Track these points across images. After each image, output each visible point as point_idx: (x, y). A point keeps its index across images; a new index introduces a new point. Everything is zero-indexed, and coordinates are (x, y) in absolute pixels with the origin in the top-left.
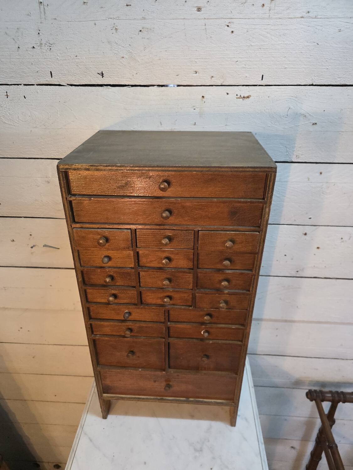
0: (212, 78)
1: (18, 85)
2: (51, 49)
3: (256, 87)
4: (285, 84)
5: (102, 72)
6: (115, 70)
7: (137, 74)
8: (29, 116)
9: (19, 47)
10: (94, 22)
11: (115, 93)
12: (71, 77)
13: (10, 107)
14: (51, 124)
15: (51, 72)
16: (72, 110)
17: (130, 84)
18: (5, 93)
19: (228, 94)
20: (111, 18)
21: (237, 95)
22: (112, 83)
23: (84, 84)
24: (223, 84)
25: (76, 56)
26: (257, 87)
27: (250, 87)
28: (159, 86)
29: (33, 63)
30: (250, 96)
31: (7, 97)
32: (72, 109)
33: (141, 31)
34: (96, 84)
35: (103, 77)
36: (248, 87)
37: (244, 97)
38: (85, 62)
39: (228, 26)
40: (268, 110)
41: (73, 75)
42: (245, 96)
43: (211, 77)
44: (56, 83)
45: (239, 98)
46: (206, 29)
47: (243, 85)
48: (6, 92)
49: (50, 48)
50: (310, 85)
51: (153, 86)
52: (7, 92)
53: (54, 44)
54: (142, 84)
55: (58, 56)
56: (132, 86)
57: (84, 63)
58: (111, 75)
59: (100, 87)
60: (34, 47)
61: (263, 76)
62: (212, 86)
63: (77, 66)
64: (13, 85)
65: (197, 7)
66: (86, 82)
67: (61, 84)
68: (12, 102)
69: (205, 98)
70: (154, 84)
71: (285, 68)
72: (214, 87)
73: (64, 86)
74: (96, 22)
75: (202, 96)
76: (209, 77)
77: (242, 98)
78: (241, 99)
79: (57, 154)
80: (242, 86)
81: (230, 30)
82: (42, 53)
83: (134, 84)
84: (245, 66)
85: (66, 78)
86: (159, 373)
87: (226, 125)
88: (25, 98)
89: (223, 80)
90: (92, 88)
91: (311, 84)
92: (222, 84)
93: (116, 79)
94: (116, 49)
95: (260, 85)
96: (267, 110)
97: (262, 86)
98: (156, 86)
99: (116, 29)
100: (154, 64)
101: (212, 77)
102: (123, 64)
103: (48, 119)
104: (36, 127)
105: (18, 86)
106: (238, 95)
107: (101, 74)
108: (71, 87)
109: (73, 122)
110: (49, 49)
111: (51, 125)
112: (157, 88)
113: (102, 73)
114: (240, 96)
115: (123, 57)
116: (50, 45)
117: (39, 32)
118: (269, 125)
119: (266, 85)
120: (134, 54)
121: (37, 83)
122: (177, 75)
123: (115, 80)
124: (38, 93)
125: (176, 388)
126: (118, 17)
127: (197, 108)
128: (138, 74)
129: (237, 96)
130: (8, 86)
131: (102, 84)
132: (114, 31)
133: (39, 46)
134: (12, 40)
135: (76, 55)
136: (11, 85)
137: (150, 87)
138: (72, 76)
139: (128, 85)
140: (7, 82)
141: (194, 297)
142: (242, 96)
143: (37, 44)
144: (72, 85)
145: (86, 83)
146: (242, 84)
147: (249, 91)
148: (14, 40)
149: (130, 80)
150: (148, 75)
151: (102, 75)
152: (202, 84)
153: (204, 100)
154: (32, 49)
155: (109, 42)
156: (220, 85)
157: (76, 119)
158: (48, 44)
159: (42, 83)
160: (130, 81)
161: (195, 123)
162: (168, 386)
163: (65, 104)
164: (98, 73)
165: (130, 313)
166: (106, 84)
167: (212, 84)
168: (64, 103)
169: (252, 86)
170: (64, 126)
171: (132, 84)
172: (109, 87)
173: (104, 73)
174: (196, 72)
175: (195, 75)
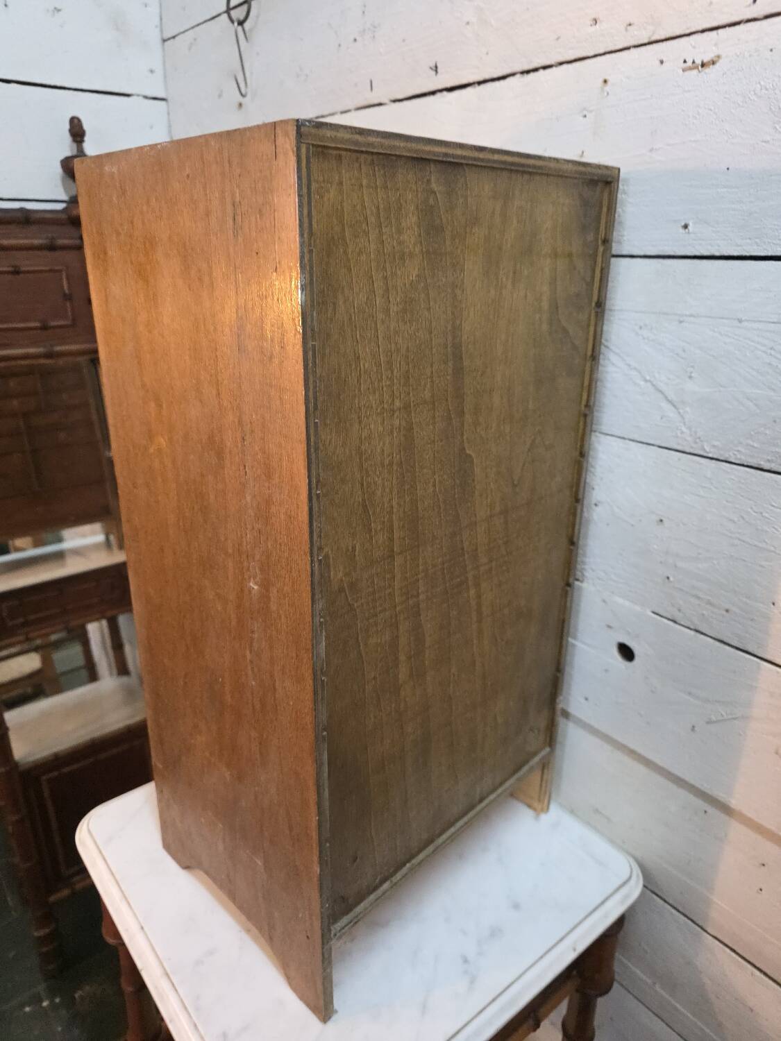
0: (629, 28)
1: (334, 114)
2: (374, 36)
3: (737, 27)
5: (436, 64)
12: (395, 84)
15: (371, 82)
17: (475, 80)
19: (662, 62)
21: (685, 62)
22: (449, 85)
24: (654, 38)
26: (742, 27)
27: (720, 31)
28: (523, 72)
30: (719, 57)
34: (426, 91)
35: (436, 71)
36: (714, 33)
37: (703, 65)
38: (414, 49)
40: (767, 89)
42: (705, 61)
43: (625, 25)
44: (376, 101)
45: (690, 69)
47: (703, 31)
49: (374, 34)
51: (513, 74)
53: (378, 25)
54: (495, 76)
55: (382, 47)
56: (480, 83)
57: (411, 52)
58: (448, 68)
59: (432, 98)
60: (355, 40)
62: (628, 48)
63: (403, 61)
66: (413, 91)
67: (381, 103)
69: (609, 83)
70: (514, 70)
72: (632, 50)
73: (384, 105)
75: (602, 80)
76: (623, 27)
77: (697, 68)
78: (695, 72)
80: (700, 34)
82: (364, 47)
83: (481, 79)
85: (388, 89)
87: (651, 150)
89: (652, 28)
92: (650, 38)
93: (456, 73)
95: (749, 21)
96: (764, 91)
97: (755, 20)
98: (518, 76)
101: (630, 25)
102: (466, 38)
106: (687, 60)
107: (434, 69)
108: (395, 104)
112: (522, 79)
113: (435, 66)
114: (694, 62)
115: (468, 23)
116: (375, 29)
117: (364, 9)
118: (768, 138)
119: (767, 17)
120: (486, 12)
121: (355, 107)
122: (558, 39)
123: (454, 76)
127: (591, 112)
128: (491, 53)
129: (685, 65)
131: (435, 88)
133: (361, 36)
134: (334, 34)
139: (473, 83)
142: (698, 62)
143: (360, 32)
144: (395, 101)
145: (414, 93)
146: (700, 28)
147: (716, 45)
148: (337, 34)
149: (477, 71)
150: (507, 53)
153: (607, 88)
154: (353, 44)
156: (646, 41)
158: (371, 30)
159: (360, 105)
160: (477, 74)
161: (583, 152)
164: (430, 68)
166: (440, 87)
167: (629, 45)
169: (727, 28)
171: (478, 80)
172: (445, 93)
173: (438, 65)
174: (595, 21)
175: (593, 29)
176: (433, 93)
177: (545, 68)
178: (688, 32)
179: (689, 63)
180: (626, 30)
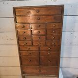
86: (37, 67)
125: (42, 72)
141: (46, 43)
162: (40, 71)
165: (30, 49)
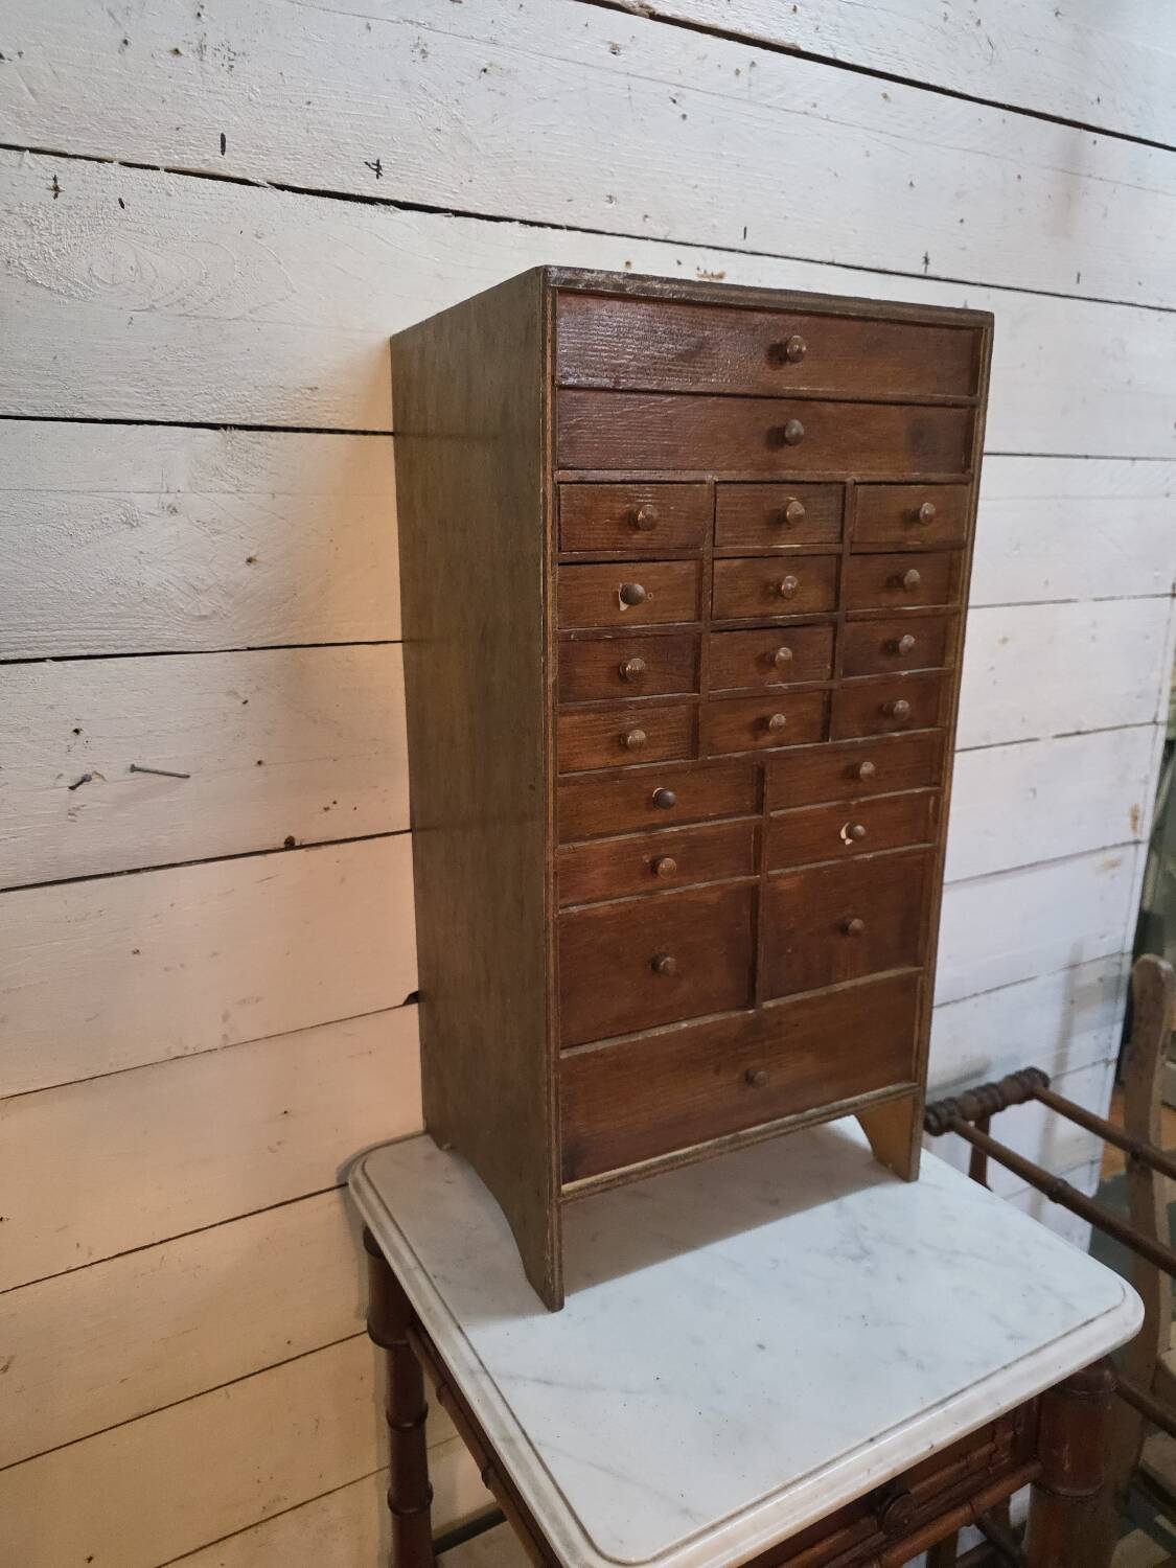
0: (647, 220)
1: (100, 161)
2: (232, 67)
3: (734, 254)
4: (787, 255)
5: (378, 161)
6: (416, 161)
7: (470, 181)
8: (132, 268)
9: (126, 42)
10: (365, 21)
11: (411, 228)
12: (286, 161)
13: (63, 231)
14: (207, 301)
15: (223, 137)
16: (280, 263)
17: (451, 208)
18: (48, 179)
19: (679, 263)
20: (411, 22)
21: (698, 269)
22: (402, 199)
23: (321, 188)
24: (669, 238)
25: (309, 103)
27: (722, 252)
28: (522, 222)
29: (168, 100)
30: (724, 274)
31: (56, 196)
32: (282, 261)
33: (485, 71)
34: (357, 193)
35: (379, 173)
36: (717, 253)
37: (712, 277)
38: (332, 124)
39: (674, 101)
41: (290, 157)
42: (715, 273)
43: (642, 215)
44: (233, 174)
45: (702, 277)
46: (630, 97)
47: (709, 247)
48: (51, 176)
49: (232, 63)
50: (829, 264)
51: (511, 220)
52: (55, 179)
53: (244, 54)
54: (482, 212)
55: (252, 90)
56: (457, 214)
57: (329, 126)
58: (402, 175)
59: (368, 206)
60: (177, 51)
61: (745, 229)
62: (645, 239)
63: (308, 132)
64: (81, 157)
65: (610, 43)
66: (329, 184)
67: (251, 179)
68: (72, 212)
69: (633, 267)
70: (512, 215)
71: (786, 218)
72: (649, 242)
73: (258, 186)
74: (372, 23)
75: (625, 261)
76: (640, 217)
77: (708, 278)
79: (213, 409)
80: (706, 249)
81: (678, 110)
82: (204, 74)
83: (461, 209)
84: (709, 200)
85: (267, 163)
88: (123, 206)
89: (667, 228)
90: (345, 206)
91: (830, 261)
92: (666, 237)
93: (414, 187)
94: (423, 106)
95: (741, 252)
97: (744, 252)
98: (517, 223)
99: (423, 51)
100: (515, 162)
101: (646, 217)
102: (436, 147)
103: (200, 284)
104: (153, 307)
105: (101, 165)
106: (701, 269)
107: (375, 167)
108: (280, 191)
109: (282, 300)
110: (226, 67)
111: (206, 304)
112: (523, 229)
113: (378, 165)
114: (705, 272)
115: (438, 130)
116: (232, 56)
117: (199, 10)
120: (468, 128)
121: (170, 165)
122: (570, 200)
123: (413, 189)
124: (170, 195)
126: (429, 23)
128: (474, 181)
129: (697, 273)
130: (63, 160)
131: (374, 195)
132: (419, 57)
133: (194, 52)
134: (106, 13)
135: (307, 99)
136: (75, 157)
137: (502, 223)
138: (288, 159)
139: (445, 211)
140: (60, 145)
142: (709, 273)
143: (189, 43)
144: (282, 187)
145: (329, 188)
146: (706, 245)
147: (720, 264)
148: (113, 17)
149: (452, 196)
150: (499, 191)
151: (378, 168)
152: (626, 233)
154: (170, 56)
155: (403, 82)
156: (662, 238)
157: (294, 292)
158: (226, 52)
159: (186, 167)
160: (452, 199)
163: (259, 241)
164: (366, 163)
166: (385, 197)
167: (645, 235)
168: (255, 239)
169: (727, 252)
170: (250, 312)
171: (457, 209)
172: (392, 208)
173: (381, 164)
174: (611, 199)
175: (610, 206)
176: (371, 201)
177: (554, 227)
178: (697, 243)
179: (703, 272)
180: (644, 220)
